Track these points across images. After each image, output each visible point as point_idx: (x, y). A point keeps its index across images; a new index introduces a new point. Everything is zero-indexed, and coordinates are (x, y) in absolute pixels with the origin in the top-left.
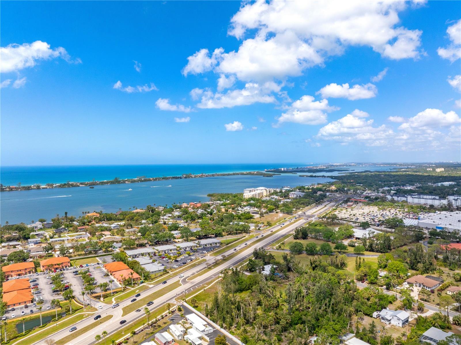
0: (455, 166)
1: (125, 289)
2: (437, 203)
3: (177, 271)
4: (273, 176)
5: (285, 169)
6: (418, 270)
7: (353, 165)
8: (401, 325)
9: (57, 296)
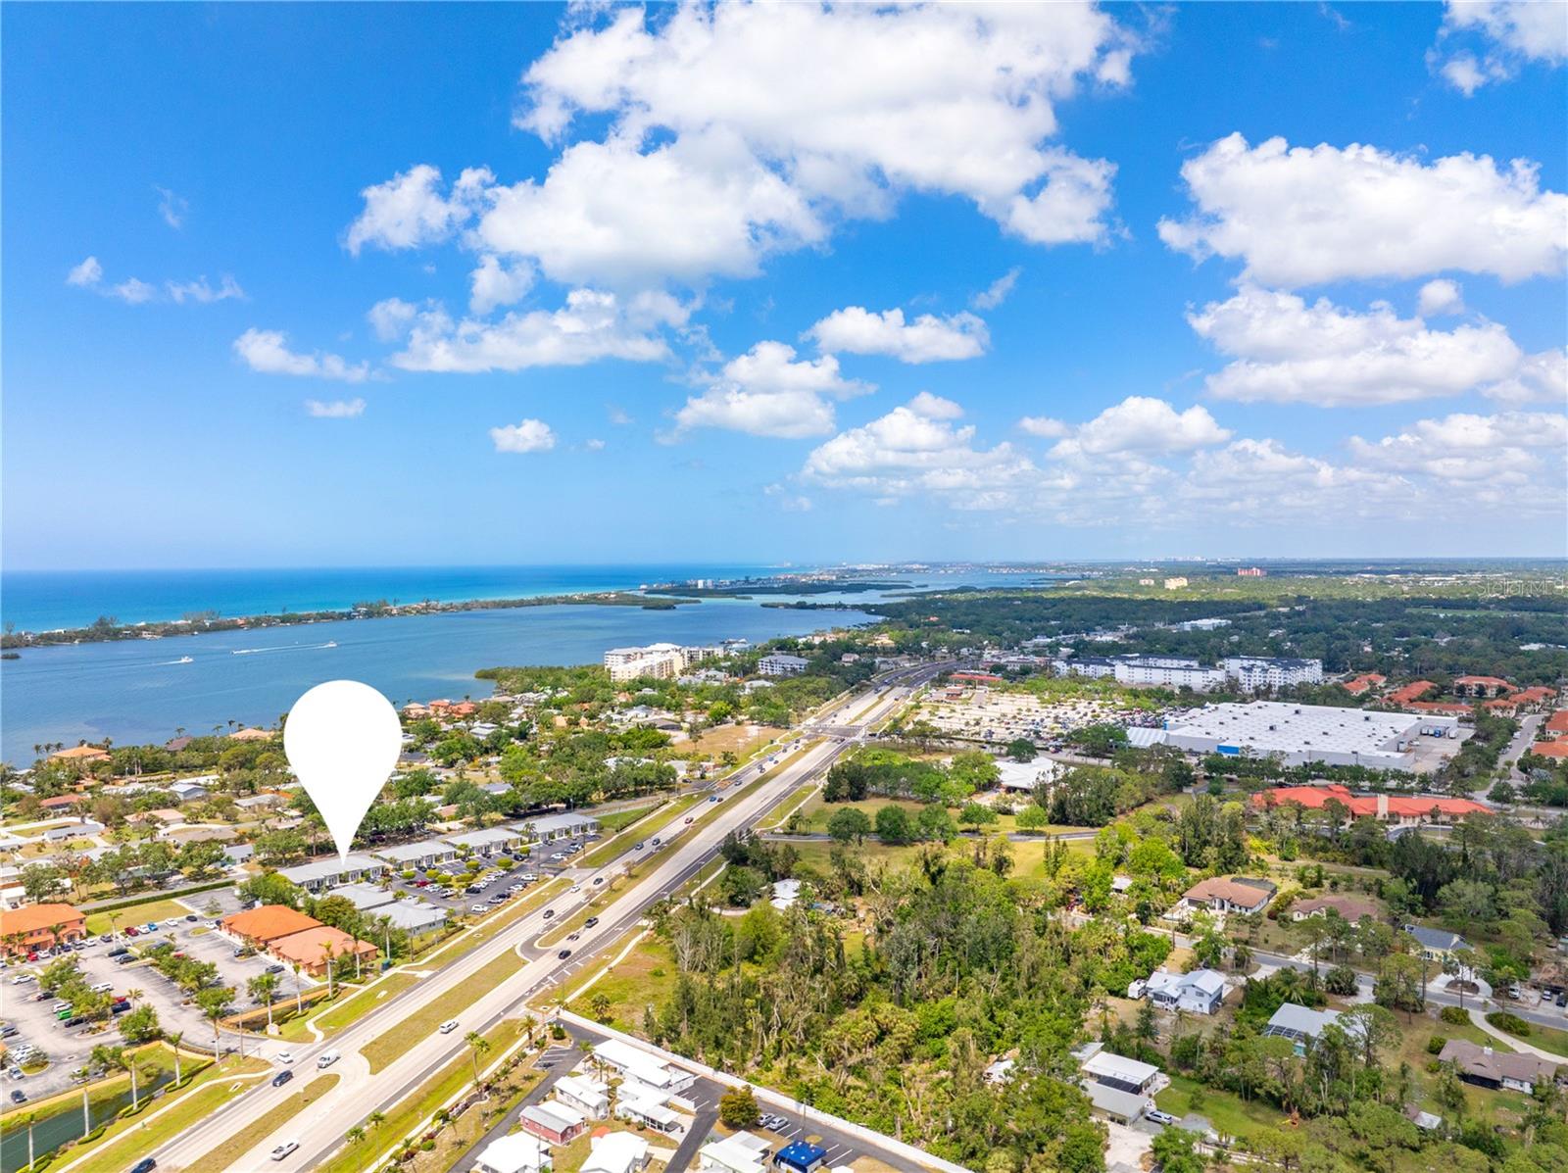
0: (1214, 573)
1: (337, 992)
2: (1198, 680)
3: (491, 920)
4: (677, 606)
5: (709, 582)
6: (1206, 866)
7: (918, 570)
8: (1206, 1009)
9: (89, 1035)
